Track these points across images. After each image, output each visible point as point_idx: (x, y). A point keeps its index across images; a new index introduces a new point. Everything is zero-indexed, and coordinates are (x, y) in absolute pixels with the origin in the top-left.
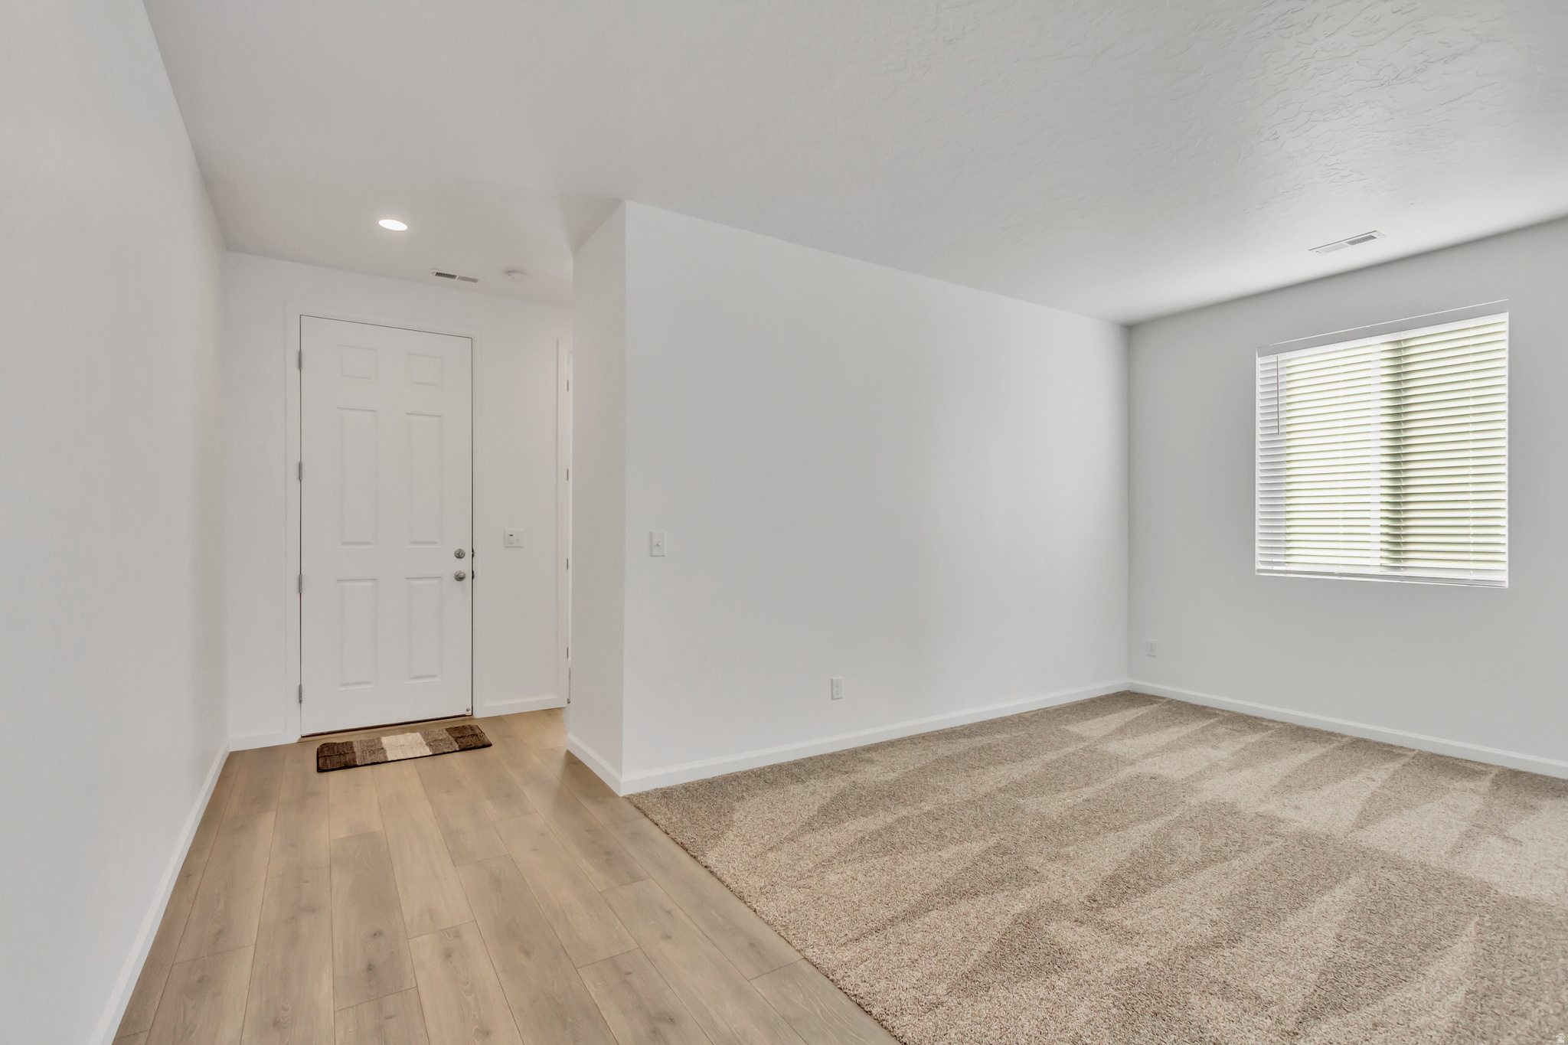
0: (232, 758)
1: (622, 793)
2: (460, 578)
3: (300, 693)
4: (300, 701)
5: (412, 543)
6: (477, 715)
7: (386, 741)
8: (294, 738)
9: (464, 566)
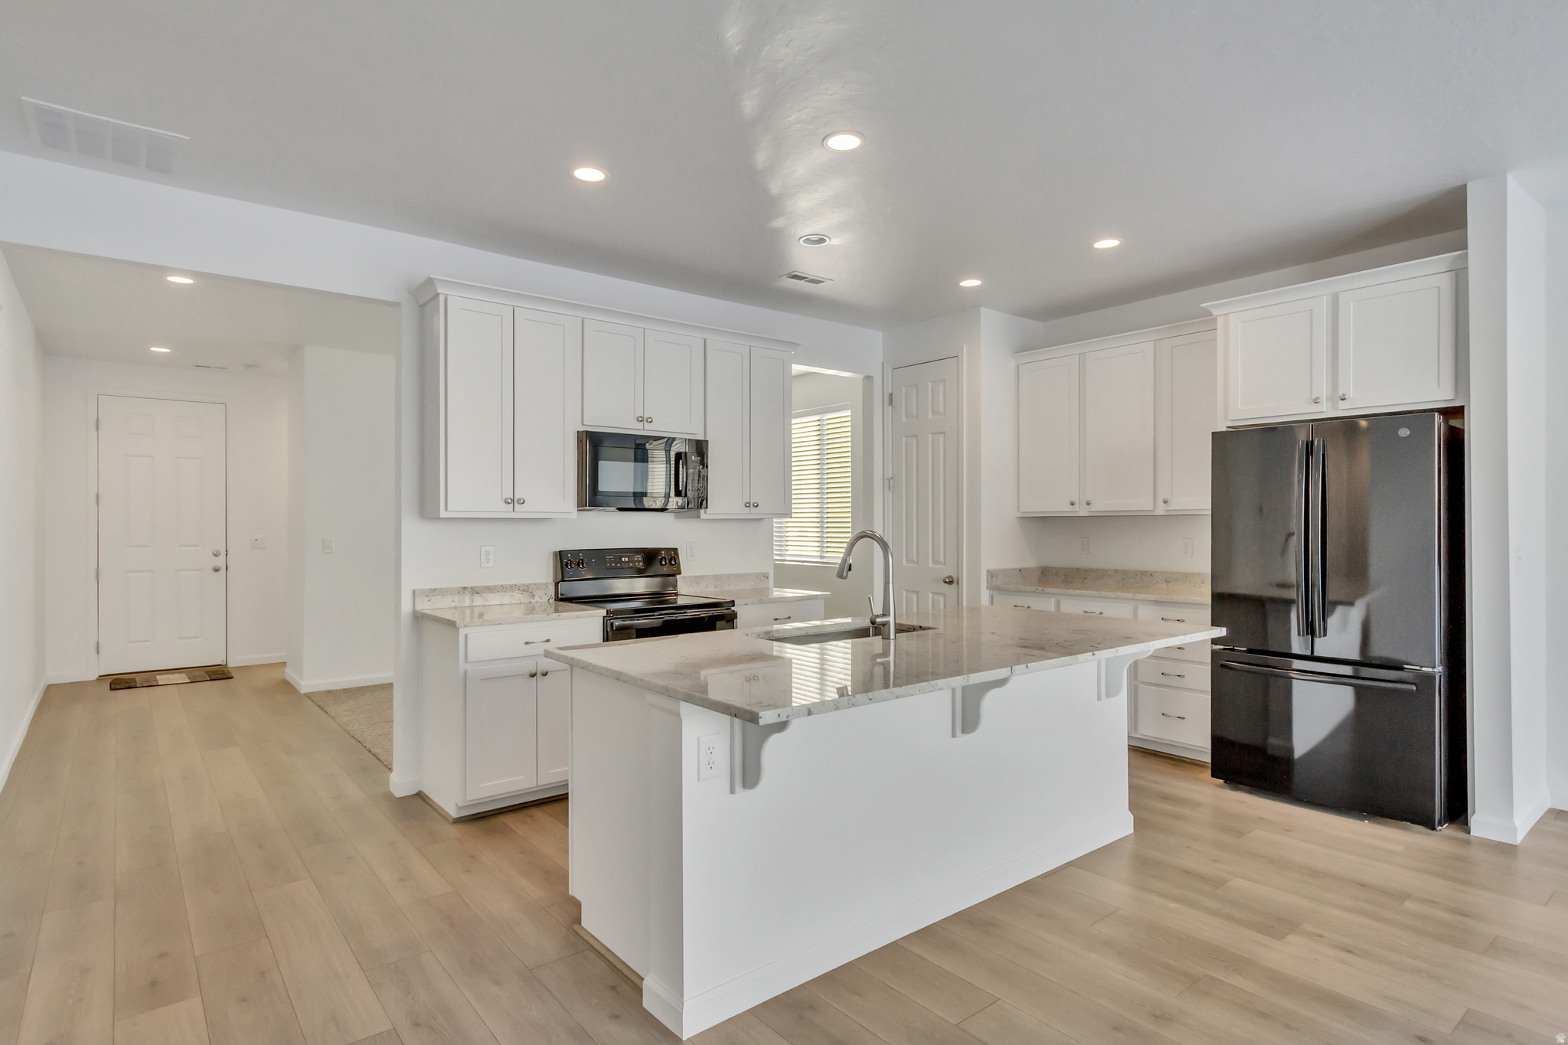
0: (50, 688)
1: (302, 693)
2: (216, 570)
3: (98, 648)
4: (98, 652)
5: (181, 546)
6: (230, 665)
7: (158, 677)
8: (94, 677)
9: (220, 562)
